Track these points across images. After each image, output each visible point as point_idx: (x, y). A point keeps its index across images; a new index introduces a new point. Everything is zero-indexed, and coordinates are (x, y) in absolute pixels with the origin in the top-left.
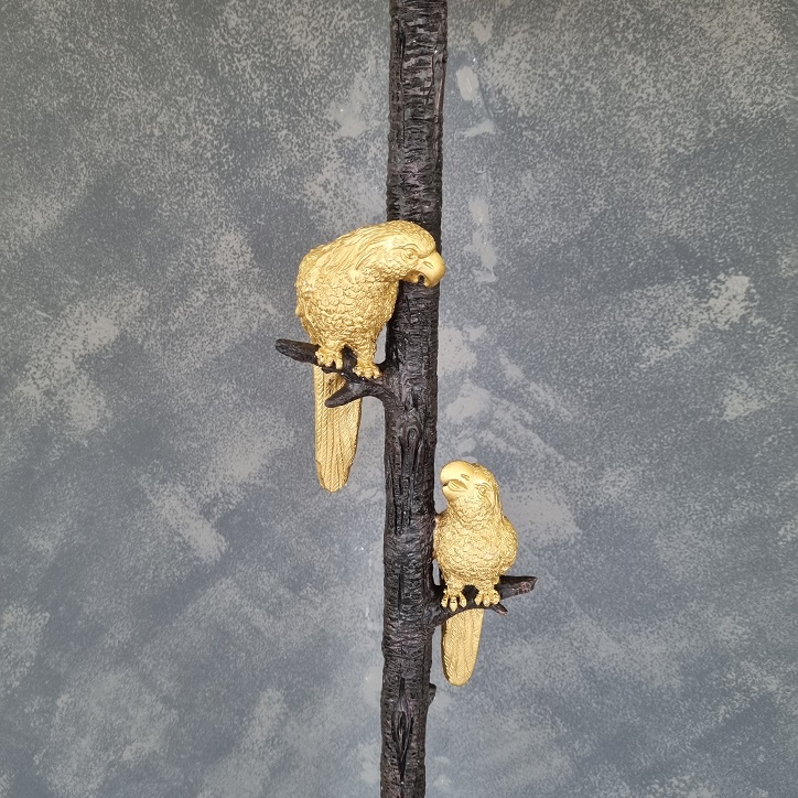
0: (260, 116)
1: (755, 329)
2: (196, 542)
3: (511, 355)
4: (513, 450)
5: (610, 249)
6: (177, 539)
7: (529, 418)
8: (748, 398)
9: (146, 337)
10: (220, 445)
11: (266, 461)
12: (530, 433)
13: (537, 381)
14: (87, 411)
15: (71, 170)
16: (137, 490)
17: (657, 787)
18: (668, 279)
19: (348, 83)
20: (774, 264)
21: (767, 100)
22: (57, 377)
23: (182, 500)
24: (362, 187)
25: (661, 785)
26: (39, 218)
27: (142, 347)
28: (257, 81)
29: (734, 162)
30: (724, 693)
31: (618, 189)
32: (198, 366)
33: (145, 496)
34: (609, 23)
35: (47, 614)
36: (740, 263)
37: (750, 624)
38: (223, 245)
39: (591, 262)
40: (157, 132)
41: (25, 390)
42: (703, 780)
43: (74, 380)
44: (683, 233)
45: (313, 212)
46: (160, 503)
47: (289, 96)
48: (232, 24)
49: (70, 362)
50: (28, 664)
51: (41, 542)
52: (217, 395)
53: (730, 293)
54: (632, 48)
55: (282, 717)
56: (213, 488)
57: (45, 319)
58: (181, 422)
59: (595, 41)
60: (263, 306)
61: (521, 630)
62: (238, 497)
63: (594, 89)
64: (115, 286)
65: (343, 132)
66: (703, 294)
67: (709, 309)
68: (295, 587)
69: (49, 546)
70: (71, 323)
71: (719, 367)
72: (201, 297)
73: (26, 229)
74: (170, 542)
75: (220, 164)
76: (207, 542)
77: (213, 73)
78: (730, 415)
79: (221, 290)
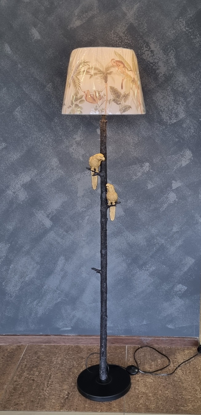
0: (61, 137)
1: (151, 172)
2: (45, 223)
5: (125, 159)
6: (41, 223)
8: (151, 185)
9: (36, 180)
10: (51, 201)
11: (61, 204)
14: (23, 196)
15: (23, 147)
16: (33, 212)
17: (144, 268)
18: (136, 164)
19: (77, 131)
20: (153, 161)
21: (148, 134)
22: (16, 189)
23: (43, 214)
24: (80, 149)
25: (145, 268)
26: (15, 156)
27: (35, 182)
28: (60, 131)
29: (144, 144)
30: (154, 245)
31: (126, 149)
32: (47, 185)
33: (34, 214)
35: (10, 245)
36: (147, 161)
37: (157, 229)
38: (53, 161)
39: (122, 161)
40: (41, 140)
41: (9, 192)
42: (153, 265)
43: (20, 189)
44: (137, 156)
45: (71, 154)
46: (38, 215)
47: (66, 134)
48: (56, 121)
49: (19, 186)
50: (3, 258)
51: (9, 227)
52: (51, 191)
53: (146, 166)
54: (126, 126)
55: (64, 263)
56: (49, 211)
57: (15, 177)
58: (43, 197)
59: (120, 125)
60: (61, 172)
61: (115, 236)
62: (55, 212)
63: (120, 132)
64: (30, 169)
65: (77, 140)
66: (142, 166)
67: (143, 169)
68: (67, 232)
69: (11, 227)
70: (20, 178)
71: (146, 179)
72: (48, 171)
73: (12, 159)
74: (39, 224)
75: (53, 146)
76: (48, 223)
77: (52, 130)
78: (149, 188)
79: (53, 169)
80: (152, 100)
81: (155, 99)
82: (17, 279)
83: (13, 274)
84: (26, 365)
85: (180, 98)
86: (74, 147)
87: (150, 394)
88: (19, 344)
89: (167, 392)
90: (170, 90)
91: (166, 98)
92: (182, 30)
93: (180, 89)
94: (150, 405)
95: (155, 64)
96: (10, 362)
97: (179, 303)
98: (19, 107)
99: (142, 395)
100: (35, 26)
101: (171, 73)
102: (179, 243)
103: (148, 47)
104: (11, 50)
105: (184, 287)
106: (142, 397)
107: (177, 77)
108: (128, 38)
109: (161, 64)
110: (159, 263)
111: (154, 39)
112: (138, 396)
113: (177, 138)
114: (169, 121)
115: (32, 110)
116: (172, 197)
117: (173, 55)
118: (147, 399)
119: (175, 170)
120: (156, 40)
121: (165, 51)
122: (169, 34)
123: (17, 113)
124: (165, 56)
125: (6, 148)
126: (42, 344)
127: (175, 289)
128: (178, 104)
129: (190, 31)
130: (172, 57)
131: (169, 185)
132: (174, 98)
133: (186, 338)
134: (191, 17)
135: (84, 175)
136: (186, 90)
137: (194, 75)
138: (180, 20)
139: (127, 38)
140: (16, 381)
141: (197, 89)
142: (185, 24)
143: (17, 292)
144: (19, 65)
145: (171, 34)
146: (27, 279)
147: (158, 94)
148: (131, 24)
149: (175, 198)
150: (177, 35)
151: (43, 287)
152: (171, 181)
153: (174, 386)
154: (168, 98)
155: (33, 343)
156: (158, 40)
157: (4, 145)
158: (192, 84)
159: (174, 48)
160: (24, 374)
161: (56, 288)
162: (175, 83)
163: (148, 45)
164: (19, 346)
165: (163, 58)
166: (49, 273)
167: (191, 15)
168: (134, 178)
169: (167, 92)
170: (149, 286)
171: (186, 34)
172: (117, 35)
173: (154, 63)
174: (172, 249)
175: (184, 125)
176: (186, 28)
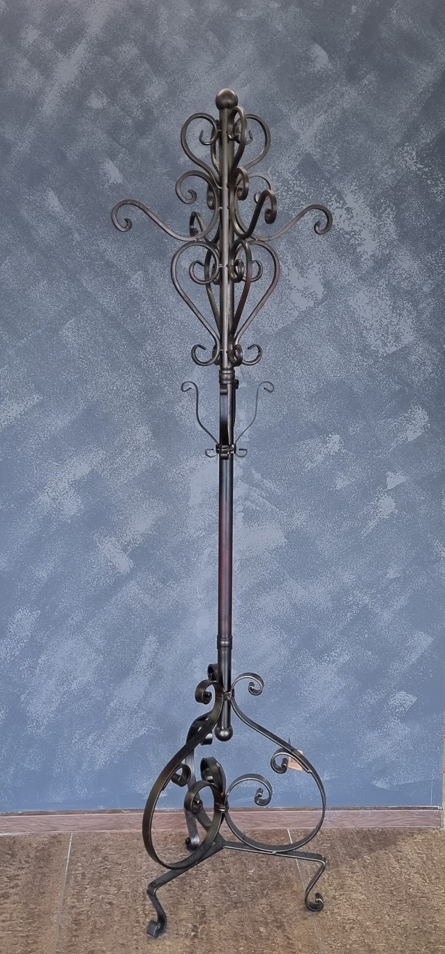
0: (158, 382)
1: (344, 454)
2: (119, 564)
3: (256, 469)
4: (258, 508)
5: (290, 427)
6: (110, 564)
7: (264, 494)
8: (344, 480)
9: (103, 471)
10: (133, 517)
11: (153, 523)
12: (265, 501)
13: (266, 479)
14: (72, 506)
15: (76, 404)
16: (92, 541)
17: (326, 657)
18: (312, 437)
19: (193, 370)
20: (347, 430)
21: (339, 375)
22: (59, 491)
23: (114, 545)
26: (59, 423)
27: (101, 475)
28: (157, 370)
29: (330, 396)
30: (349, 607)
31: (292, 405)
32: (125, 482)
33: (96, 544)
34: (285, 351)
35: (40, 612)
36: (336, 430)
37: (356, 574)
38: (140, 431)
39: (284, 432)
40: (115, 388)
41: (43, 498)
42: (344, 651)
43: (67, 492)
44: (316, 420)
45: (178, 417)
46: (103, 547)
49: (66, 484)
51: (41, 573)
52: (133, 494)
53: (333, 441)
55: (156, 651)
56: (129, 537)
57: (57, 466)
58: (116, 508)
60: (155, 455)
61: (265, 589)
62: (140, 540)
63: (281, 372)
64: (91, 450)
66: (325, 442)
67: (327, 447)
68: (164, 582)
69: (45, 575)
70: (69, 467)
71: (333, 469)
72: (129, 452)
73: (53, 428)
74: (106, 566)
75: (140, 399)
76: (124, 563)
77: (140, 366)
78: (338, 487)
79: (138, 449)
80: (348, 307)
81: (354, 306)
82: (53, 687)
83: (45, 676)
84: (83, 874)
85: (404, 302)
86: (183, 403)
87: (368, 923)
88: (53, 833)
89: (402, 918)
90: (384, 286)
91: (377, 302)
92: (409, 169)
93: (404, 285)
94: (374, 943)
95: (355, 234)
96: (47, 870)
97: (400, 730)
98: (73, 320)
99: (351, 925)
100: (112, 156)
101: (387, 252)
102: (400, 602)
103: (341, 202)
104: (61, 204)
105: (411, 696)
106: (352, 928)
107: (398, 261)
108: (300, 183)
109: (365, 234)
110: (357, 646)
111: (352, 187)
112: (344, 928)
113: (398, 383)
114: (381, 349)
115: (100, 327)
116: (387, 505)
117: (391, 217)
118: (364, 933)
119: (394, 449)
120: (356, 188)
121: (375, 209)
122: (383, 175)
123: (68, 332)
124: (374, 220)
125: (41, 404)
126: (103, 831)
127: (392, 702)
128: (400, 315)
129: (426, 170)
130: (389, 221)
131: (382, 481)
132: (392, 304)
133: (416, 808)
134: (427, 144)
135: (205, 462)
136: (416, 287)
137: (432, 257)
138: (405, 148)
139: (298, 182)
140: (73, 907)
141: (438, 285)
142: (415, 157)
143: (51, 716)
144: (76, 235)
145: (387, 176)
146: (74, 686)
147: (361, 295)
148: (308, 155)
149: (393, 507)
150: (399, 178)
151: (108, 704)
152: (385, 472)
153: (413, 905)
154: (380, 302)
155: (84, 828)
156: (360, 188)
157: (36, 398)
158: (430, 276)
159: (394, 204)
160: (86, 891)
161: (136, 704)
162: (394, 273)
163: (340, 197)
164: (55, 837)
165: (370, 224)
166: (122, 672)
167: (428, 141)
168: (309, 465)
169: (377, 290)
170: (336, 697)
171: (418, 175)
172: (279, 177)
173: (353, 233)
174: (386, 616)
175: (413, 358)
176: (419, 166)
